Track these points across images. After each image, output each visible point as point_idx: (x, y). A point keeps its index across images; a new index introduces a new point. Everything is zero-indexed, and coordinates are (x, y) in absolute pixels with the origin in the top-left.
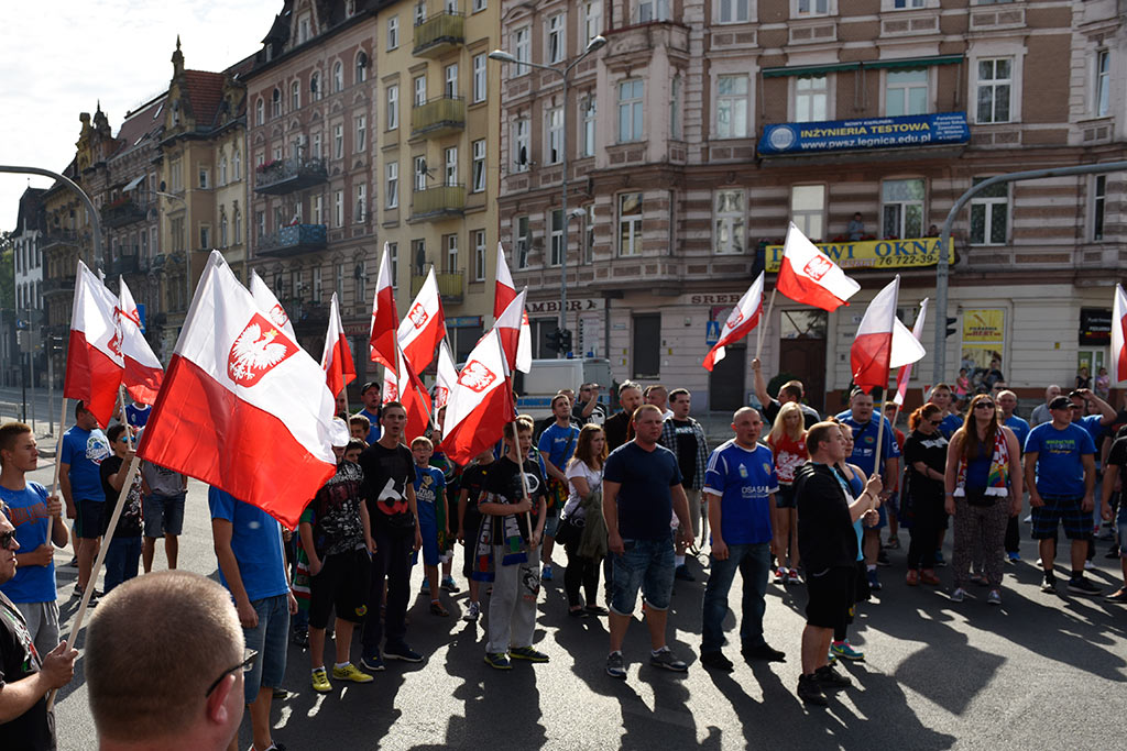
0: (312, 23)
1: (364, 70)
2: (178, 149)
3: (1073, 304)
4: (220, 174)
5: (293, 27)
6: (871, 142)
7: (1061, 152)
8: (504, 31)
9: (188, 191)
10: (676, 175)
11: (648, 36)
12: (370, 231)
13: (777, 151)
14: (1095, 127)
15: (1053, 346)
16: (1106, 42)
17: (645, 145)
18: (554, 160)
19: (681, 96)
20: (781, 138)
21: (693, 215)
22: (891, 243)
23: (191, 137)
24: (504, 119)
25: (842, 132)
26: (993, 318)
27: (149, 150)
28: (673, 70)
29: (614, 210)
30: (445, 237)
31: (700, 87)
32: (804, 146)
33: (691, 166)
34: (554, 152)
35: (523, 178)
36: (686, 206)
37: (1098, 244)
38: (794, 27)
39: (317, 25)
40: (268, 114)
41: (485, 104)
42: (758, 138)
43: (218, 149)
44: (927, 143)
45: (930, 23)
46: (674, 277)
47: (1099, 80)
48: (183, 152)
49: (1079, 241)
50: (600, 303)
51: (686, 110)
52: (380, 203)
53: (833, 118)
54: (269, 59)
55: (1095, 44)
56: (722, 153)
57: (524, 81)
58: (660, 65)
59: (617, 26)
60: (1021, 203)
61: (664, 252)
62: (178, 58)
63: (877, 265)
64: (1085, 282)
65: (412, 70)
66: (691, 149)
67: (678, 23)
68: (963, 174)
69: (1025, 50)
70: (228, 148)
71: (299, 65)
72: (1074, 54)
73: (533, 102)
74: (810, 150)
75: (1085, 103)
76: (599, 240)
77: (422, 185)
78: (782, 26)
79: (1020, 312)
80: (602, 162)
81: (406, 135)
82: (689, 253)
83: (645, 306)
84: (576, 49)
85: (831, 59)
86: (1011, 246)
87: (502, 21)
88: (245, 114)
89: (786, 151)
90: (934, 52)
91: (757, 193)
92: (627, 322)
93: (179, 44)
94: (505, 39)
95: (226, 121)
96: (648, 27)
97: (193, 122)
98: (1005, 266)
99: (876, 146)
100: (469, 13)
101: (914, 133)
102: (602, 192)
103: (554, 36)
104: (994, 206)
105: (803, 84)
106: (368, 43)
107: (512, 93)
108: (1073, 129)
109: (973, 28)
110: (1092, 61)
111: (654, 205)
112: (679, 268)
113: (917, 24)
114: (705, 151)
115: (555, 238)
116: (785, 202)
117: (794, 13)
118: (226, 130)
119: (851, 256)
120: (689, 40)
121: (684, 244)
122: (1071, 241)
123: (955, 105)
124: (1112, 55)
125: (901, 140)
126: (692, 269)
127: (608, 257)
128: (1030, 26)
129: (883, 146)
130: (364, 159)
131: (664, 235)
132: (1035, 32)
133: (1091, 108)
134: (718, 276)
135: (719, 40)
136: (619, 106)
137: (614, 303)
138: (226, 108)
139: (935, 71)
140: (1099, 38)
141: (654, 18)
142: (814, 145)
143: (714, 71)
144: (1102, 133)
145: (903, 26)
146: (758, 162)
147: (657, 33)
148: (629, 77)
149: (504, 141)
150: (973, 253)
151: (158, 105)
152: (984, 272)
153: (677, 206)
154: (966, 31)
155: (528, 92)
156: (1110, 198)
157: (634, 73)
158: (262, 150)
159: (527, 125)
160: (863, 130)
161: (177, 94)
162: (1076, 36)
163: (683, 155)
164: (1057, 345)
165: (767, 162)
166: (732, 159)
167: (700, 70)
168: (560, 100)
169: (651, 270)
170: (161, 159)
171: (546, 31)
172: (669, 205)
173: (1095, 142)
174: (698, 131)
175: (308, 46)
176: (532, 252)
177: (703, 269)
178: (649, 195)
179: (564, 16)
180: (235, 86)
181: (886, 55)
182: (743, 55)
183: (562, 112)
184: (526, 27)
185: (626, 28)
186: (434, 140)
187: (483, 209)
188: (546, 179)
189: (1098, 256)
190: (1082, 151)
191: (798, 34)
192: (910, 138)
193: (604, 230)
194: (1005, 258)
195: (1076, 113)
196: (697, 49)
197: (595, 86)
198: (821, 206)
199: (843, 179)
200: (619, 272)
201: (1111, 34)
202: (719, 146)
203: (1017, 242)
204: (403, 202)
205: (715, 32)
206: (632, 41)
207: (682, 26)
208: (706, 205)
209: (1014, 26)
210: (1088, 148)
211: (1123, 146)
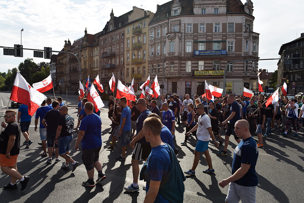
0: (113, 27)
1: (123, 36)
2: (85, 48)
3: (243, 82)
4: (94, 54)
5: (109, 27)
6: (212, 54)
7: (241, 57)
8: (149, 31)
9: (88, 56)
10: (180, 58)
11: (175, 34)
12: (124, 65)
13: (197, 55)
14: (246, 53)
15: (240, 89)
16: (247, 40)
17: (175, 53)
18: (158, 55)
19: (180, 45)
20: (197, 53)
21: (182, 65)
22: (215, 71)
23: (88, 46)
24: (149, 47)
25: (207, 52)
26: (231, 84)
27: (79, 48)
28: (179, 40)
29: (169, 64)
30: (138, 67)
31: (184, 43)
32: (201, 54)
33: (182, 57)
34: (158, 53)
35: (152, 57)
36: (181, 64)
37: (247, 72)
38: (199, 34)
39: (114, 27)
40: (104, 43)
41: (146, 44)
42: (193, 52)
43: (93, 49)
44: (220, 55)
45: (221, 35)
46: (179, 76)
47: (246, 46)
48: (87, 49)
49: (244, 72)
50: (166, 80)
51: (181, 47)
52: (126, 61)
53: (205, 50)
54: (104, 33)
55: (246, 40)
56: (187, 55)
57: (153, 40)
58: (177, 39)
59: (169, 32)
60: (235, 65)
61: (178, 71)
62: (86, 31)
63: (213, 75)
64: (245, 78)
65: (132, 37)
66: (182, 54)
67: (180, 32)
68: (226, 60)
69: (235, 40)
70: (96, 49)
71: (110, 34)
72: (243, 41)
73: (154, 44)
74: (202, 55)
75: (244, 49)
76: (167, 69)
77: (134, 57)
78: (197, 34)
79: (235, 83)
80: (167, 55)
81: (131, 48)
82: (182, 72)
83: (174, 81)
84: (162, 35)
85: (205, 40)
86: (233, 72)
87: (149, 30)
88: (99, 43)
89: (198, 55)
90: (221, 40)
91: (193, 62)
92: (171, 83)
93: (86, 29)
94: (149, 33)
95: (95, 44)
96: (175, 33)
97: (89, 44)
98: (233, 75)
99: (212, 55)
100: (143, 28)
101: (218, 53)
102: (167, 61)
103: (158, 33)
104: (231, 66)
105: (200, 44)
106: (124, 32)
107: (151, 42)
108: (242, 53)
109: (227, 36)
110: (245, 43)
111: (176, 63)
112: (180, 74)
113: (218, 35)
114: (184, 54)
115: (158, 68)
116: (198, 64)
117: (199, 32)
118: (95, 45)
119: (208, 73)
120: (182, 35)
121: (181, 70)
122: (242, 72)
123: (224, 49)
124: (248, 41)
125: (216, 54)
126: (182, 75)
127: (168, 72)
128: (236, 36)
129: (213, 55)
130: (123, 52)
131: (178, 68)
132: (237, 37)
133: (245, 50)
134: (186, 76)
135: (187, 36)
136: (170, 46)
137: (169, 80)
138: (95, 41)
139: (221, 43)
140: (246, 39)
141: (176, 31)
142: (202, 54)
143: (186, 41)
144: (247, 54)
145: (216, 35)
146: (193, 57)
147: (177, 34)
148: (172, 41)
149: (149, 51)
150: (227, 73)
151: (81, 40)
152: (229, 76)
153: (180, 64)
154: (226, 37)
155: (153, 42)
156: (248, 65)
157: (172, 40)
158: (103, 50)
159: (153, 48)
160: (210, 52)
161: (86, 38)
162: (243, 38)
163: (181, 55)
164: (241, 88)
165: (195, 57)
166: (189, 56)
167: (184, 41)
168: (159, 44)
169: (176, 74)
170: (82, 50)
171: (157, 32)
172: (179, 63)
173: (246, 56)
174: (183, 51)
175: (112, 31)
176: (154, 71)
177: (184, 75)
178: (175, 62)
179: (160, 30)
180: (97, 37)
181: (214, 40)
182: (191, 38)
183: (160, 46)
184: (153, 31)
185: (171, 33)
186: (136, 50)
187: (145, 62)
188: (157, 58)
189: (247, 74)
191: (199, 35)
192: (218, 54)
193: (167, 67)
194: (232, 74)
195: (243, 51)
196: (183, 37)
197: (166, 42)
198: (203, 65)
199: (207, 60)
200: (170, 75)
201: (248, 38)
202: (187, 54)
203: (234, 71)
204: (130, 60)
205: (186, 34)
206: (172, 35)
207: (181, 33)
208: (185, 64)
209: (233, 36)
210: (245, 57)
211: (250, 57)
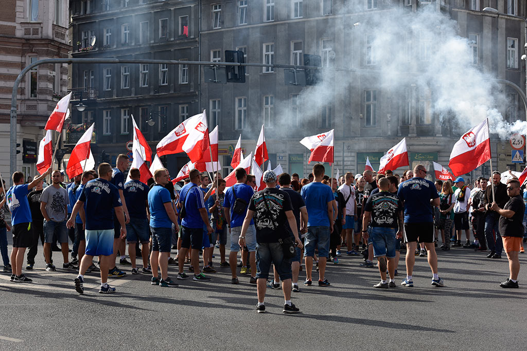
3: (20, 137)
7: (12, 40)
14: (31, 27)
37: (33, 100)
49: (23, 97)
64: (27, 123)
75: (24, 12)
108: (18, 26)
122: (17, 97)
133: (27, 15)
144: (36, 32)
173: (31, 36)
189: (35, 107)
190: (24, 41)
195: (20, 18)
210: (27, 40)
211: (49, 42)
